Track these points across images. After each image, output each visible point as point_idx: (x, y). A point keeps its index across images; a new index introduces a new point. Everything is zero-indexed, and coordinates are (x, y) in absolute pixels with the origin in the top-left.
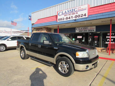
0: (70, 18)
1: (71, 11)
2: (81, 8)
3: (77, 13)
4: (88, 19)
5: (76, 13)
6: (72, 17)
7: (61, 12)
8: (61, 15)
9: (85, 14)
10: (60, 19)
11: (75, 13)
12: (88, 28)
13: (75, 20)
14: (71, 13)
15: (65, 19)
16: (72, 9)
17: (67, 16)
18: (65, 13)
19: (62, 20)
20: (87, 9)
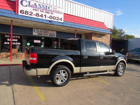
0: (42, 17)
2: (57, 10)
3: (52, 14)
4: (64, 25)
5: (50, 13)
6: (45, 15)
7: (27, 1)
9: (61, 18)
10: (25, 12)
11: (50, 12)
12: (49, 32)
13: (50, 21)
14: (44, 11)
15: (34, 15)
16: (45, 5)
17: (38, 12)
18: (34, 5)
19: (28, 14)
20: (63, 14)
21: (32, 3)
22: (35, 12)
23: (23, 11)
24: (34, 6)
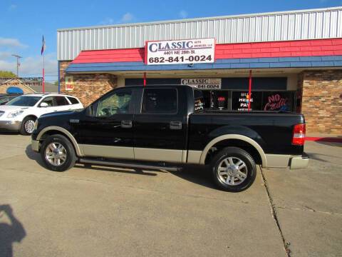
1: (181, 46)
2: (202, 44)
3: (193, 52)
4: (215, 67)
6: (182, 58)
7: (156, 44)
8: (156, 51)
9: (210, 56)
10: (154, 60)
11: (190, 51)
13: (189, 65)
14: (181, 51)
15: (166, 60)
16: (181, 41)
17: (171, 55)
18: (166, 47)
19: (158, 61)
20: (213, 47)
21: (164, 44)
22: (167, 57)
23: (152, 58)
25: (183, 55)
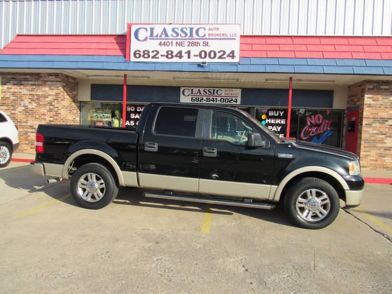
0: (181, 57)
1: (186, 35)
2: (220, 32)
3: (207, 44)
4: (240, 69)
5: (201, 44)
6: (189, 52)
7: (146, 29)
8: (146, 39)
9: (233, 52)
10: (142, 54)
11: (201, 42)
13: (199, 65)
14: (186, 41)
15: (162, 56)
16: (187, 26)
17: (170, 48)
18: (162, 34)
19: (149, 56)
20: (238, 38)
21: (158, 30)
22: (163, 50)
23: (139, 51)
24: (161, 36)
25: (190, 48)
